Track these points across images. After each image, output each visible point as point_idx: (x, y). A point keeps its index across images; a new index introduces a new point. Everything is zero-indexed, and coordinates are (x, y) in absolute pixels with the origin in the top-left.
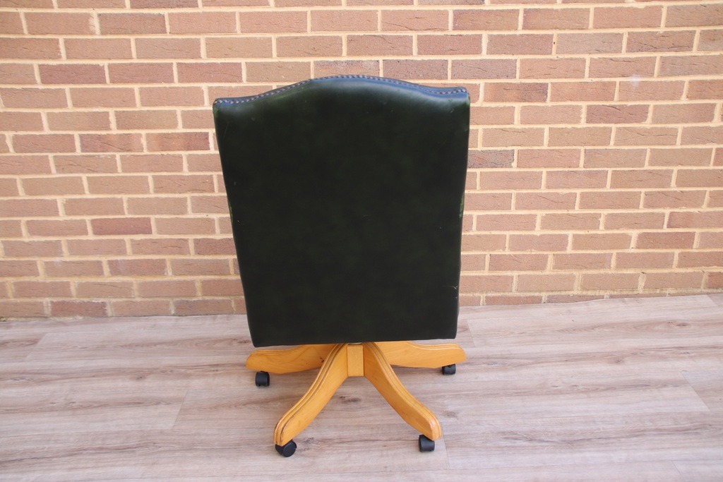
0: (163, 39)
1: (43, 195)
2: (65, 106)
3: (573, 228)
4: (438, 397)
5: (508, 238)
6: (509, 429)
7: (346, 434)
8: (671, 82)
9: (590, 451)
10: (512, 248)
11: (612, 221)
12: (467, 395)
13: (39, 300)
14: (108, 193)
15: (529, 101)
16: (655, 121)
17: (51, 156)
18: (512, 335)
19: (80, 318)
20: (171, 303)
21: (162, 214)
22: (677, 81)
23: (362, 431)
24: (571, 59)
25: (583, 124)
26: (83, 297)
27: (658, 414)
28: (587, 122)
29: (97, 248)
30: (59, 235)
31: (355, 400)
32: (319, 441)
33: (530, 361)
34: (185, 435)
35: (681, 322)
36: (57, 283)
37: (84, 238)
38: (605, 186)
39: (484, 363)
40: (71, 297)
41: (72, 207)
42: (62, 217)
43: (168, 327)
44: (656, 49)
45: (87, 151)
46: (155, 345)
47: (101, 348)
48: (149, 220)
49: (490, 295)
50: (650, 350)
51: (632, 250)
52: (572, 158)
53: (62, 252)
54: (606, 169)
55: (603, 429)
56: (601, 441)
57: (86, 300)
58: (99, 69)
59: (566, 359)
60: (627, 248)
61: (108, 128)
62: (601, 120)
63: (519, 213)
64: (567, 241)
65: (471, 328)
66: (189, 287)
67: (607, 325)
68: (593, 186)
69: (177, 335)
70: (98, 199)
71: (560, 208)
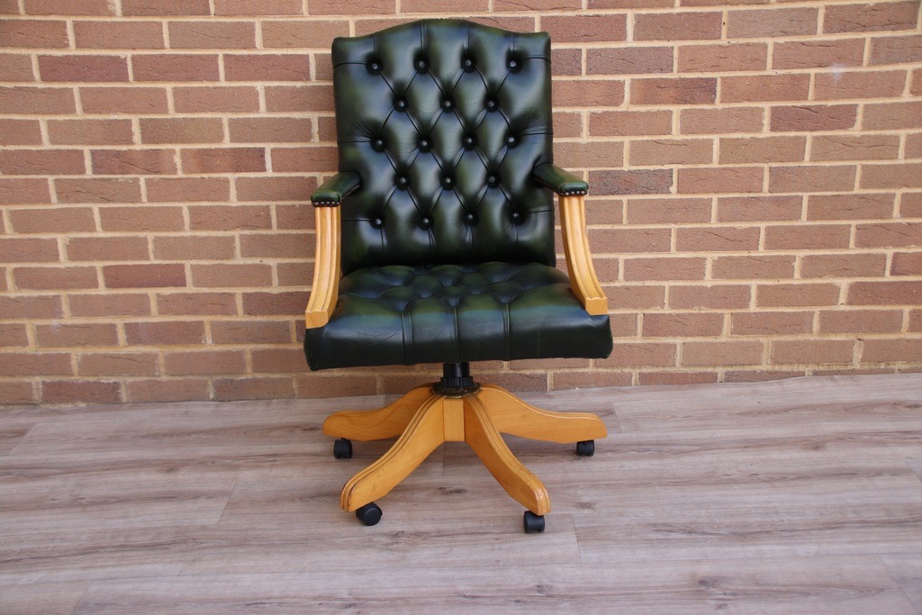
0: (206, 23)
1: (39, 232)
2: (73, 111)
3: (756, 276)
4: (569, 487)
5: (667, 291)
6: (663, 521)
7: (447, 526)
8: (888, 72)
9: (768, 544)
10: (673, 306)
11: (811, 266)
12: (608, 485)
13: (26, 380)
14: (128, 230)
15: (691, 103)
16: (866, 126)
17: (51, 179)
18: (672, 419)
19: (83, 405)
20: (210, 383)
21: (200, 259)
22: (896, 71)
23: (468, 524)
24: (748, 45)
25: (766, 133)
26: (88, 375)
27: (865, 505)
28: (771, 130)
29: (110, 306)
30: (58, 288)
31: (459, 492)
32: (411, 534)
33: (696, 448)
34: (234, 530)
35: (912, 403)
36: (52, 356)
37: (92, 292)
38: (800, 218)
39: (633, 450)
40: (72, 375)
41: (77, 249)
42: (64, 263)
43: (204, 414)
44: (864, 28)
45: (100, 173)
46: (189, 434)
47: (115, 438)
48: (182, 267)
49: (644, 370)
50: (864, 434)
51: (842, 306)
52: (752, 180)
53: (61, 312)
54: (800, 194)
55: (789, 520)
56: (783, 534)
57: (92, 379)
58: (120, 62)
59: (744, 445)
60: (833, 304)
61: (130, 142)
62: (791, 127)
63: (682, 255)
64: (750, 296)
65: (617, 412)
66: (235, 361)
67: (806, 407)
68: (783, 217)
69: (218, 423)
70: (114, 238)
71: (738, 249)
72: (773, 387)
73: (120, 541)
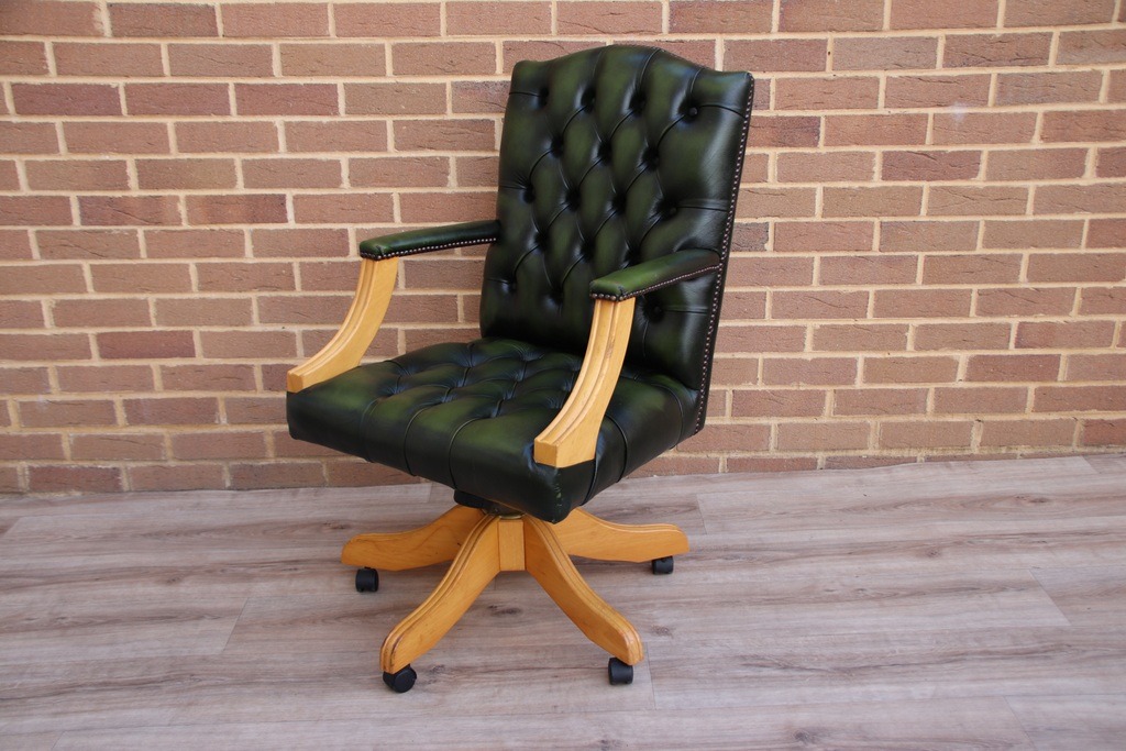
0: (213, 46)
1: (19, 293)
2: (56, 150)
3: (864, 348)
4: (643, 607)
5: (760, 363)
6: (752, 652)
7: (495, 659)
8: (1016, 114)
9: (876, 683)
10: (767, 381)
11: (927, 337)
12: (689, 603)
13: (10, 465)
14: (124, 291)
15: (790, 146)
16: (991, 176)
17: (31, 230)
18: (766, 517)
19: (77, 494)
20: (225, 469)
21: (211, 325)
22: (1025, 113)
23: (521, 656)
24: (857, 79)
25: (877, 182)
26: (81, 460)
27: (989, 630)
28: (883, 179)
29: (106, 380)
30: (43, 358)
31: (512, 612)
32: (452, 670)
33: (792, 554)
34: (241, 663)
35: (1037, 497)
36: (39, 437)
37: (85, 363)
38: (915, 281)
39: (719, 557)
40: (64, 459)
41: (65, 314)
42: (50, 329)
43: (219, 506)
44: (990, 62)
45: (90, 224)
46: (199, 532)
47: (111, 538)
48: (190, 334)
49: (734, 455)
50: (985, 537)
51: (960, 383)
52: (861, 235)
53: (48, 387)
54: (914, 253)
55: (901, 651)
56: (895, 669)
57: (87, 464)
58: (111, 92)
59: (848, 550)
60: (951, 380)
61: (125, 187)
62: (906, 176)
63: (779, 323)
64: (856, 370)
65: (701, 506)
66: (254, 443)
67: (918, 502)
68: (895, 280)
69: (233, 518)
70: (109, 300)
71: (843, 317)
72: (880, 476)
73: (103, 676)
